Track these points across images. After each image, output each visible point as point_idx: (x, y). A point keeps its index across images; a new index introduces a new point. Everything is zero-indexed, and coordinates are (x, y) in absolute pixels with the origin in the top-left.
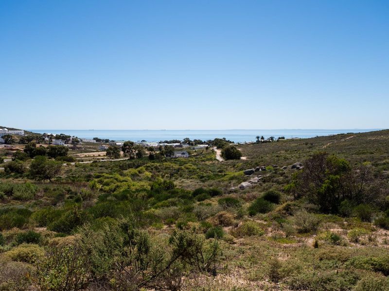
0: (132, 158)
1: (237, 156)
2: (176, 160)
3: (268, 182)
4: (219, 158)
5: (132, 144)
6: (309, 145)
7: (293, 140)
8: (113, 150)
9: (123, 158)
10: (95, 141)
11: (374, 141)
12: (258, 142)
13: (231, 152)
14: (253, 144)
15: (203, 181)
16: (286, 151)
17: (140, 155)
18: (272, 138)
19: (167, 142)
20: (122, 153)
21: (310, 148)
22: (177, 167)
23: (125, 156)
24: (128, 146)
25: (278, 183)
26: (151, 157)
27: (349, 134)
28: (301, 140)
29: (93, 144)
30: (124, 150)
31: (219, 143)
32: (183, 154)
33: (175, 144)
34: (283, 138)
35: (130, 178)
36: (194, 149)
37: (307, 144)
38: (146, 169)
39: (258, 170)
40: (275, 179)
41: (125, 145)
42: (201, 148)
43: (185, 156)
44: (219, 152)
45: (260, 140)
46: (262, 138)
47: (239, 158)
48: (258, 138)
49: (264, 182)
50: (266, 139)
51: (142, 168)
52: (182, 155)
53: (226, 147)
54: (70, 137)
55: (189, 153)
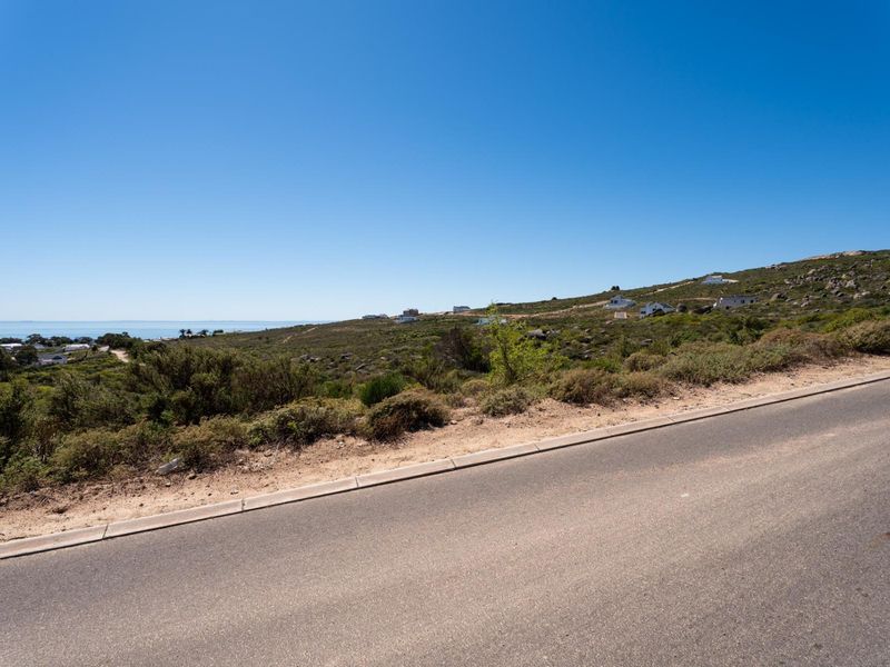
4: (123, 359)
6: (265, 340)
7: (236, 334)
12: (183, 337)
18: (204, 332)
21: (268, 342)
31: (115, 340)
32: (58, 358)
33: (12, 345)
34: (221, 331)
36: (64, 351)
37: (260, 338)
43: (61, 361)
44: (120, 355)
45: (186, 334)
46: (189, 332)
48: (183, 331)
50: (194, 333)
52: (56, 361)
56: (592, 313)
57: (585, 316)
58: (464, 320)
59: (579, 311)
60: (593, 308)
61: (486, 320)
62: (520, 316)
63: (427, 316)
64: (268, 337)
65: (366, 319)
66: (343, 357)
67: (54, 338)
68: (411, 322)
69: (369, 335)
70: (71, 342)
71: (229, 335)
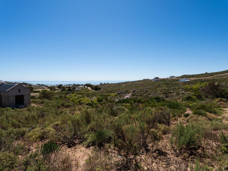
0: (62, 91)
4: (91, 90)
10: (38, 85)
11: (137, 84)
12: (101, 84)
13: (97, 88)
16: (113, 87)
17: (64, 89)
18: (105, 83)
21: (120, 86)
27: (129, 82)
30: (59, 88)
31: (88, 85)
32: (79, 89)
37: (118, 85)
41: (59, 86)
42: (82, 87)
44: (89, 88)
46: (102, 83)
47: (100, 90)
48: (101, 83)
50: (103, 84)
53: (95, 86)
54: (27, 83)
56: (224, 77)
57: (221, 78)
58: (174, 80)
59: (218, 77)
60: (225, 76)
61: (182, 80)
62: (194, 79)
63: (161, 79)
64: (119, 84)
65: (144, 80)
66: (146, 91)
68: (157, 81)
69: (145, 84)
71: (110, 84)
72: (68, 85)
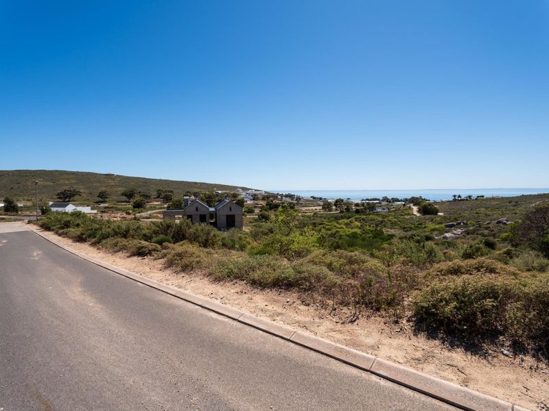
0: (342, 212)
1: (435, 212)
2: (378, 214)
3: (473, 234)
4: (415, 213)
5: (342, 200)
6: (513, 203)
7: (493, 199)
8: (327, 205)
9: (335, 211)
12: (455, 200)
13: (428, 209)
14: (449, 202)
15: (406, 231)
16: (487, 208)
17: (348, 210)
18: (470, 197)
19: (368, 200)
20: (334, 207)
21: (514, 206)
22: (380, 219)
23: (336, 210)
24: (338, 202)
25: (483, 235)
26: (357, 211)
28: (503, 198)
29: (311, 201)
30: (336, 205)
31: (415, 201)
32: (384, 209)
33: (375, 202)
34: (483, 196)
35: (344, 227)
36: (392, 205)
37: (511, 202)
38: (356, 220)
39: (460, 223)
40: (480, 232)
41: (337, 201)
42: (399, 205)
43: (385, 211)
44: (415, 209)
45: (457, 198)
46: (459, 196)
47: (436, 214)
48: (455, 196)
49: (468, 234)
50: (463, 198)
51: (353, 219)
52: (383, 211)
53: (423, 204)
55: (389, 209)
64: (519, 201)
67: (393, 199)
70: (399, 201)
71: (488, 199)
72: (371, 200)
